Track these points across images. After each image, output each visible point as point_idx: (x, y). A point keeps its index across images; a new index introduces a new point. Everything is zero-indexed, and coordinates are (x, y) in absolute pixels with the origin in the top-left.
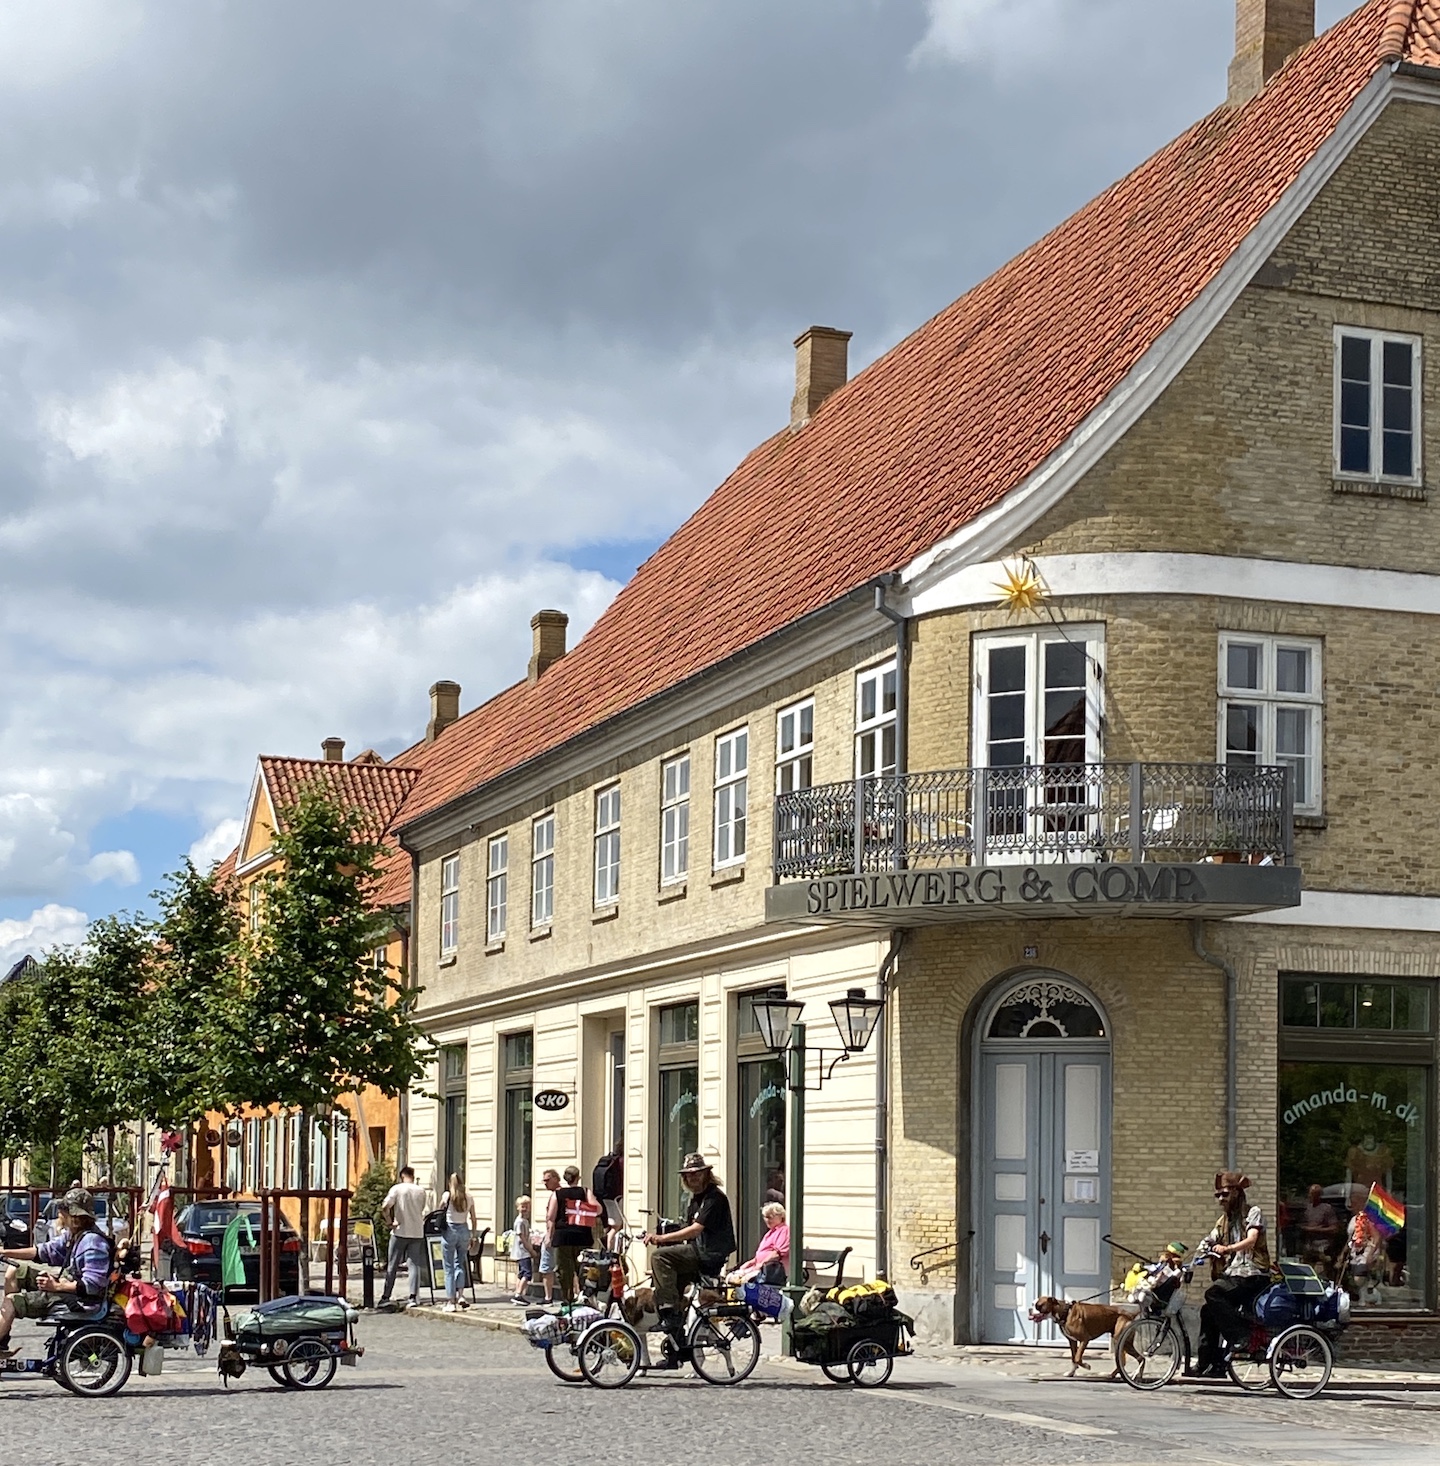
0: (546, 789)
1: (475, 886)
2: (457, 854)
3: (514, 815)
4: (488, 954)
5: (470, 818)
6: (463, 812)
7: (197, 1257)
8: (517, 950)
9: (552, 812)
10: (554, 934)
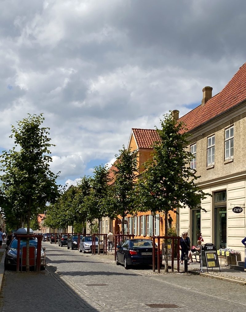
0: (231, 119)
1: (203, 151)
2: (196, 143)
3: (218, 129)
4: (207, 169)
5: (201, 132)
6: (199, 131)
7: (132, 255)
8: (219, 167)
9: (233, 125)
10: (234, 161)
